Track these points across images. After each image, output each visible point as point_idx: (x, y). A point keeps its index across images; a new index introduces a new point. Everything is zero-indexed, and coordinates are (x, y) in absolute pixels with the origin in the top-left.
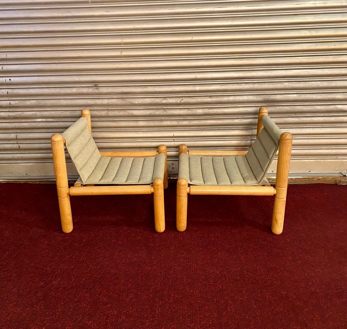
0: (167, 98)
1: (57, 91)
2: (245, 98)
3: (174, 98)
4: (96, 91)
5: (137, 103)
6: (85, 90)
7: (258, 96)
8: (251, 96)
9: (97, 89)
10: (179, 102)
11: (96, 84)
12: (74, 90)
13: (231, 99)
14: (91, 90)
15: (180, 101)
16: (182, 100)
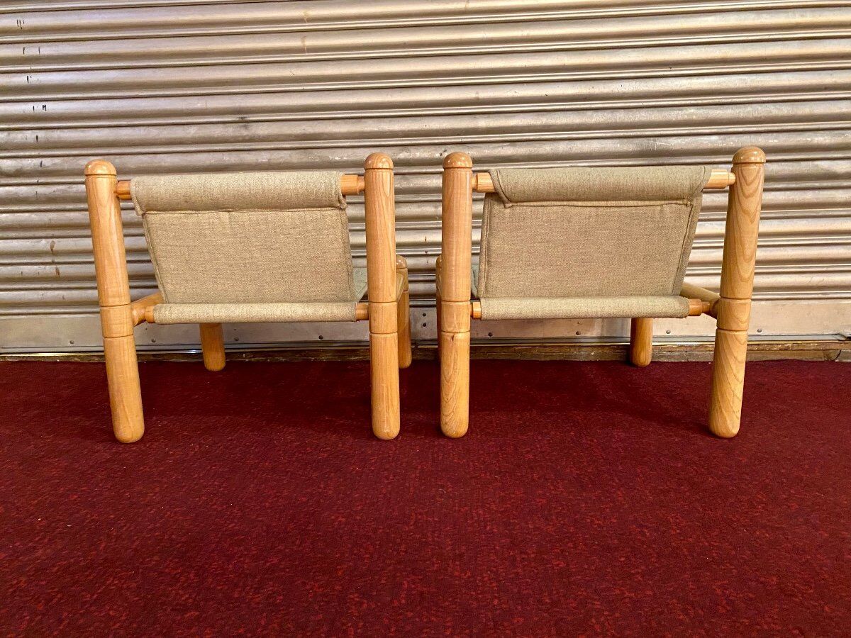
0: (409, 147)
1: (153, 133)
2: (595, 146)
3: (426, 147)
4: (244, 133)
5: (337, 158)
6: (217, 131)
7: (625, 140)
8: (609, 141)
9: (245, 126)
10: (437, 155)
11: (243, 116)
12: (192, 132)
13: (562, 148)
14: (230, 131)
15: (441, 155)
16: (445, 151)
